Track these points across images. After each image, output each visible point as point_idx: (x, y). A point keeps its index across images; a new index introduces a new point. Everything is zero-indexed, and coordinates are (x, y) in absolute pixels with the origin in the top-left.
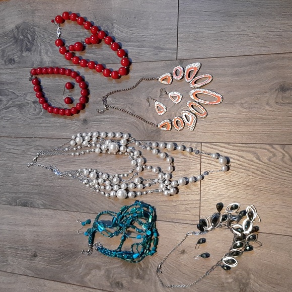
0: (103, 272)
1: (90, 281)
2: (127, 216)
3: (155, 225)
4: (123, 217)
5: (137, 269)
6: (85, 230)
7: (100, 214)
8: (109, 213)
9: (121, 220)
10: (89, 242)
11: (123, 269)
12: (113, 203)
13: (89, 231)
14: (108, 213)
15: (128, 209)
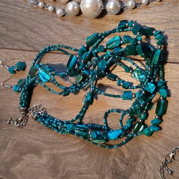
0: (44, 160)
1: (21, 173)
2: (100, 55)
3: (164, 73)
4: (91, 55)
5: (115, 161)
6: (14, 81)
7: (45, 52)
8: (62, 50)
9: (85, 63)
10: (21, 103)
11: (86, 156)
12: (70, 29)
13: (21, 84)
14: (58, 49)
15: (102, 40)
